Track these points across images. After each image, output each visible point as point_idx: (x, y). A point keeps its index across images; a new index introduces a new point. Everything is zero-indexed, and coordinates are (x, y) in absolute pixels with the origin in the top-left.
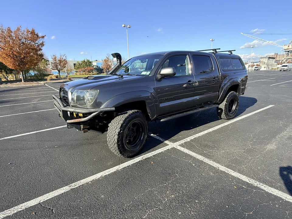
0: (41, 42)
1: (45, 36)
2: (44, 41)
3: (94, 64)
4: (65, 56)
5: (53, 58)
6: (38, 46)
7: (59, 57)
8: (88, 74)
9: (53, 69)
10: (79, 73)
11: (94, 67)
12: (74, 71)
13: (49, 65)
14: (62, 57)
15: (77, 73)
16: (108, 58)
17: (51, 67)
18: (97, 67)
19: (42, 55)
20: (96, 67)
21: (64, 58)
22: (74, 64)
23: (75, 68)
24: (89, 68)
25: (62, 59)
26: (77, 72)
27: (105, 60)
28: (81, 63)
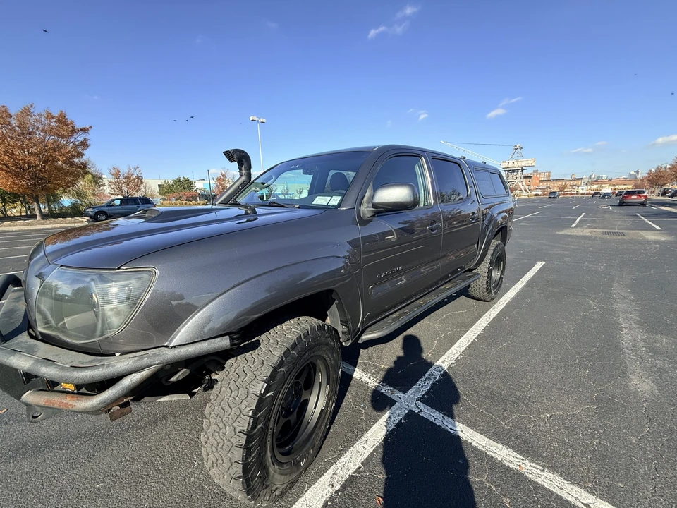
0: (81, 139)
1: (91, 127)
2: (88, 138)
3: (200, 185)
4: (138, 169)
5: (113, 172)
6: (75, 146)
7: (126, 171)
8: (186, 204)
9: (112, 194)
10: (168, 202)
11: (198, 191)
12: (159, 199)
13: (104, 185)
14: (132, 170)
15: (165, 202)
16: (223, 175)
17: (108, 190)
18: (205, 191)
19: (83, 166)
20: (202, 191)
21: (136, 173)
22: (159, 186)
23: (160, 193)
24: (189, 193)
25: (133, 174)
26: (164, 199)
27: (219, 179)
28: (171, 182)
